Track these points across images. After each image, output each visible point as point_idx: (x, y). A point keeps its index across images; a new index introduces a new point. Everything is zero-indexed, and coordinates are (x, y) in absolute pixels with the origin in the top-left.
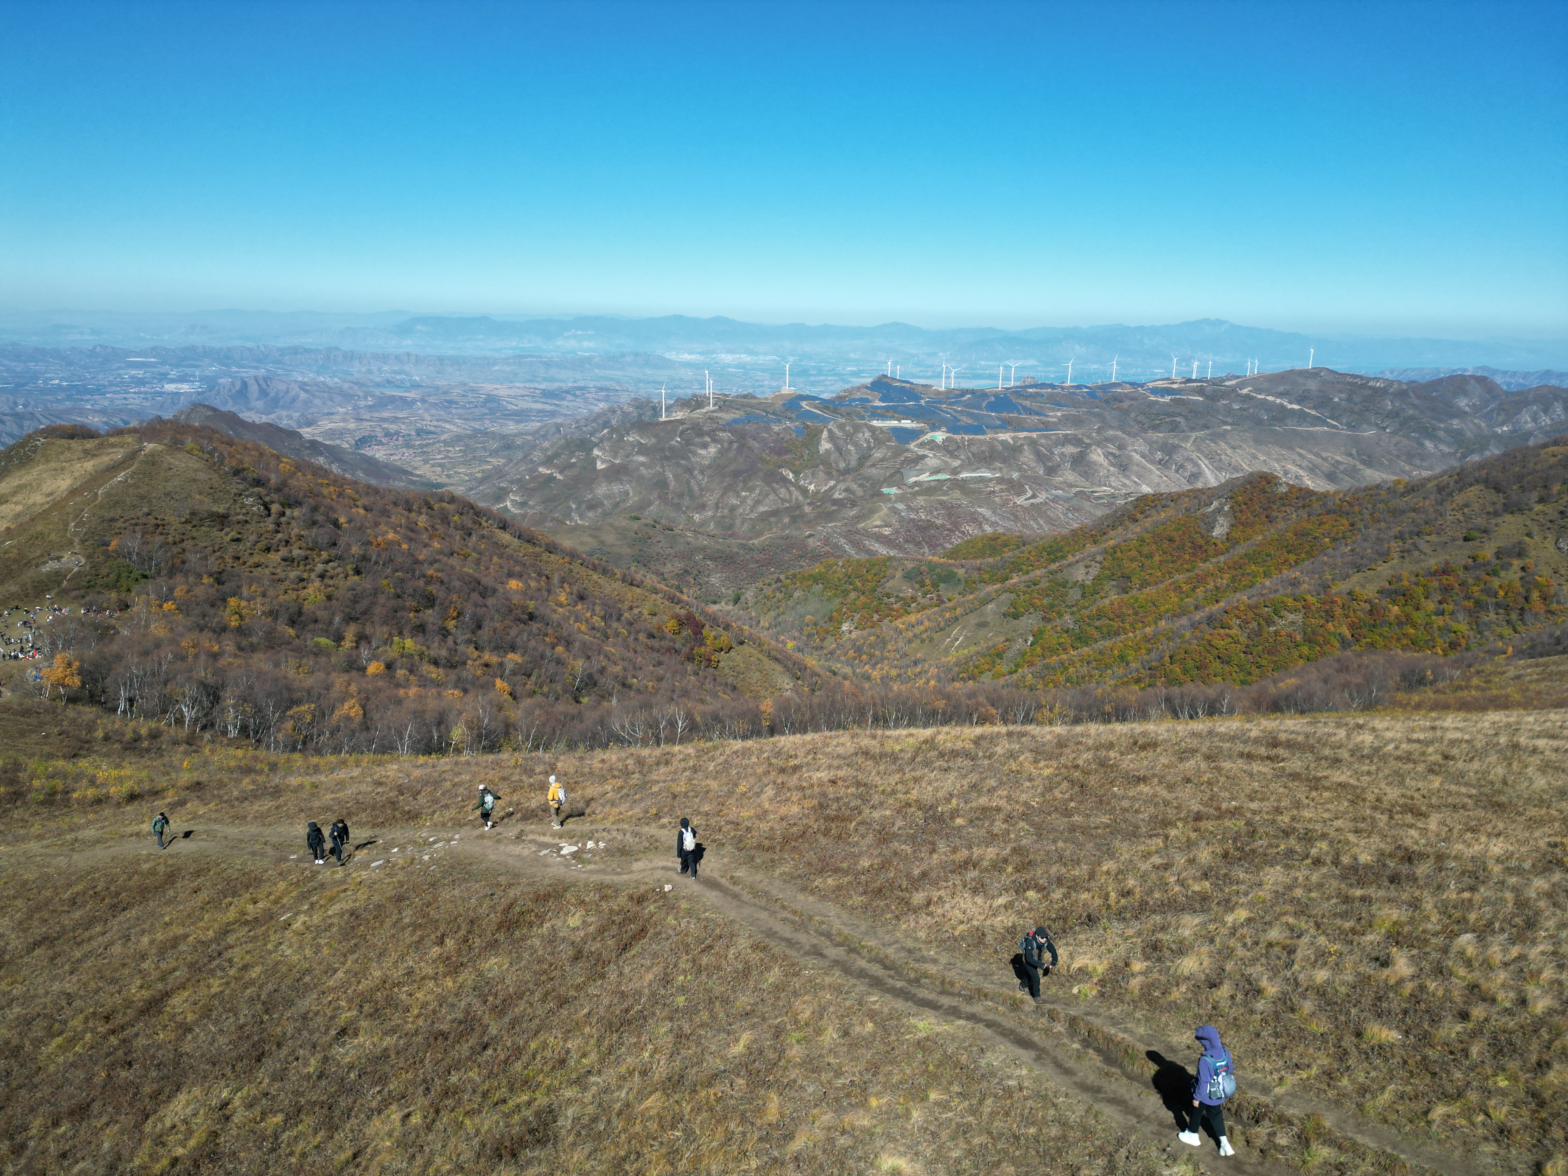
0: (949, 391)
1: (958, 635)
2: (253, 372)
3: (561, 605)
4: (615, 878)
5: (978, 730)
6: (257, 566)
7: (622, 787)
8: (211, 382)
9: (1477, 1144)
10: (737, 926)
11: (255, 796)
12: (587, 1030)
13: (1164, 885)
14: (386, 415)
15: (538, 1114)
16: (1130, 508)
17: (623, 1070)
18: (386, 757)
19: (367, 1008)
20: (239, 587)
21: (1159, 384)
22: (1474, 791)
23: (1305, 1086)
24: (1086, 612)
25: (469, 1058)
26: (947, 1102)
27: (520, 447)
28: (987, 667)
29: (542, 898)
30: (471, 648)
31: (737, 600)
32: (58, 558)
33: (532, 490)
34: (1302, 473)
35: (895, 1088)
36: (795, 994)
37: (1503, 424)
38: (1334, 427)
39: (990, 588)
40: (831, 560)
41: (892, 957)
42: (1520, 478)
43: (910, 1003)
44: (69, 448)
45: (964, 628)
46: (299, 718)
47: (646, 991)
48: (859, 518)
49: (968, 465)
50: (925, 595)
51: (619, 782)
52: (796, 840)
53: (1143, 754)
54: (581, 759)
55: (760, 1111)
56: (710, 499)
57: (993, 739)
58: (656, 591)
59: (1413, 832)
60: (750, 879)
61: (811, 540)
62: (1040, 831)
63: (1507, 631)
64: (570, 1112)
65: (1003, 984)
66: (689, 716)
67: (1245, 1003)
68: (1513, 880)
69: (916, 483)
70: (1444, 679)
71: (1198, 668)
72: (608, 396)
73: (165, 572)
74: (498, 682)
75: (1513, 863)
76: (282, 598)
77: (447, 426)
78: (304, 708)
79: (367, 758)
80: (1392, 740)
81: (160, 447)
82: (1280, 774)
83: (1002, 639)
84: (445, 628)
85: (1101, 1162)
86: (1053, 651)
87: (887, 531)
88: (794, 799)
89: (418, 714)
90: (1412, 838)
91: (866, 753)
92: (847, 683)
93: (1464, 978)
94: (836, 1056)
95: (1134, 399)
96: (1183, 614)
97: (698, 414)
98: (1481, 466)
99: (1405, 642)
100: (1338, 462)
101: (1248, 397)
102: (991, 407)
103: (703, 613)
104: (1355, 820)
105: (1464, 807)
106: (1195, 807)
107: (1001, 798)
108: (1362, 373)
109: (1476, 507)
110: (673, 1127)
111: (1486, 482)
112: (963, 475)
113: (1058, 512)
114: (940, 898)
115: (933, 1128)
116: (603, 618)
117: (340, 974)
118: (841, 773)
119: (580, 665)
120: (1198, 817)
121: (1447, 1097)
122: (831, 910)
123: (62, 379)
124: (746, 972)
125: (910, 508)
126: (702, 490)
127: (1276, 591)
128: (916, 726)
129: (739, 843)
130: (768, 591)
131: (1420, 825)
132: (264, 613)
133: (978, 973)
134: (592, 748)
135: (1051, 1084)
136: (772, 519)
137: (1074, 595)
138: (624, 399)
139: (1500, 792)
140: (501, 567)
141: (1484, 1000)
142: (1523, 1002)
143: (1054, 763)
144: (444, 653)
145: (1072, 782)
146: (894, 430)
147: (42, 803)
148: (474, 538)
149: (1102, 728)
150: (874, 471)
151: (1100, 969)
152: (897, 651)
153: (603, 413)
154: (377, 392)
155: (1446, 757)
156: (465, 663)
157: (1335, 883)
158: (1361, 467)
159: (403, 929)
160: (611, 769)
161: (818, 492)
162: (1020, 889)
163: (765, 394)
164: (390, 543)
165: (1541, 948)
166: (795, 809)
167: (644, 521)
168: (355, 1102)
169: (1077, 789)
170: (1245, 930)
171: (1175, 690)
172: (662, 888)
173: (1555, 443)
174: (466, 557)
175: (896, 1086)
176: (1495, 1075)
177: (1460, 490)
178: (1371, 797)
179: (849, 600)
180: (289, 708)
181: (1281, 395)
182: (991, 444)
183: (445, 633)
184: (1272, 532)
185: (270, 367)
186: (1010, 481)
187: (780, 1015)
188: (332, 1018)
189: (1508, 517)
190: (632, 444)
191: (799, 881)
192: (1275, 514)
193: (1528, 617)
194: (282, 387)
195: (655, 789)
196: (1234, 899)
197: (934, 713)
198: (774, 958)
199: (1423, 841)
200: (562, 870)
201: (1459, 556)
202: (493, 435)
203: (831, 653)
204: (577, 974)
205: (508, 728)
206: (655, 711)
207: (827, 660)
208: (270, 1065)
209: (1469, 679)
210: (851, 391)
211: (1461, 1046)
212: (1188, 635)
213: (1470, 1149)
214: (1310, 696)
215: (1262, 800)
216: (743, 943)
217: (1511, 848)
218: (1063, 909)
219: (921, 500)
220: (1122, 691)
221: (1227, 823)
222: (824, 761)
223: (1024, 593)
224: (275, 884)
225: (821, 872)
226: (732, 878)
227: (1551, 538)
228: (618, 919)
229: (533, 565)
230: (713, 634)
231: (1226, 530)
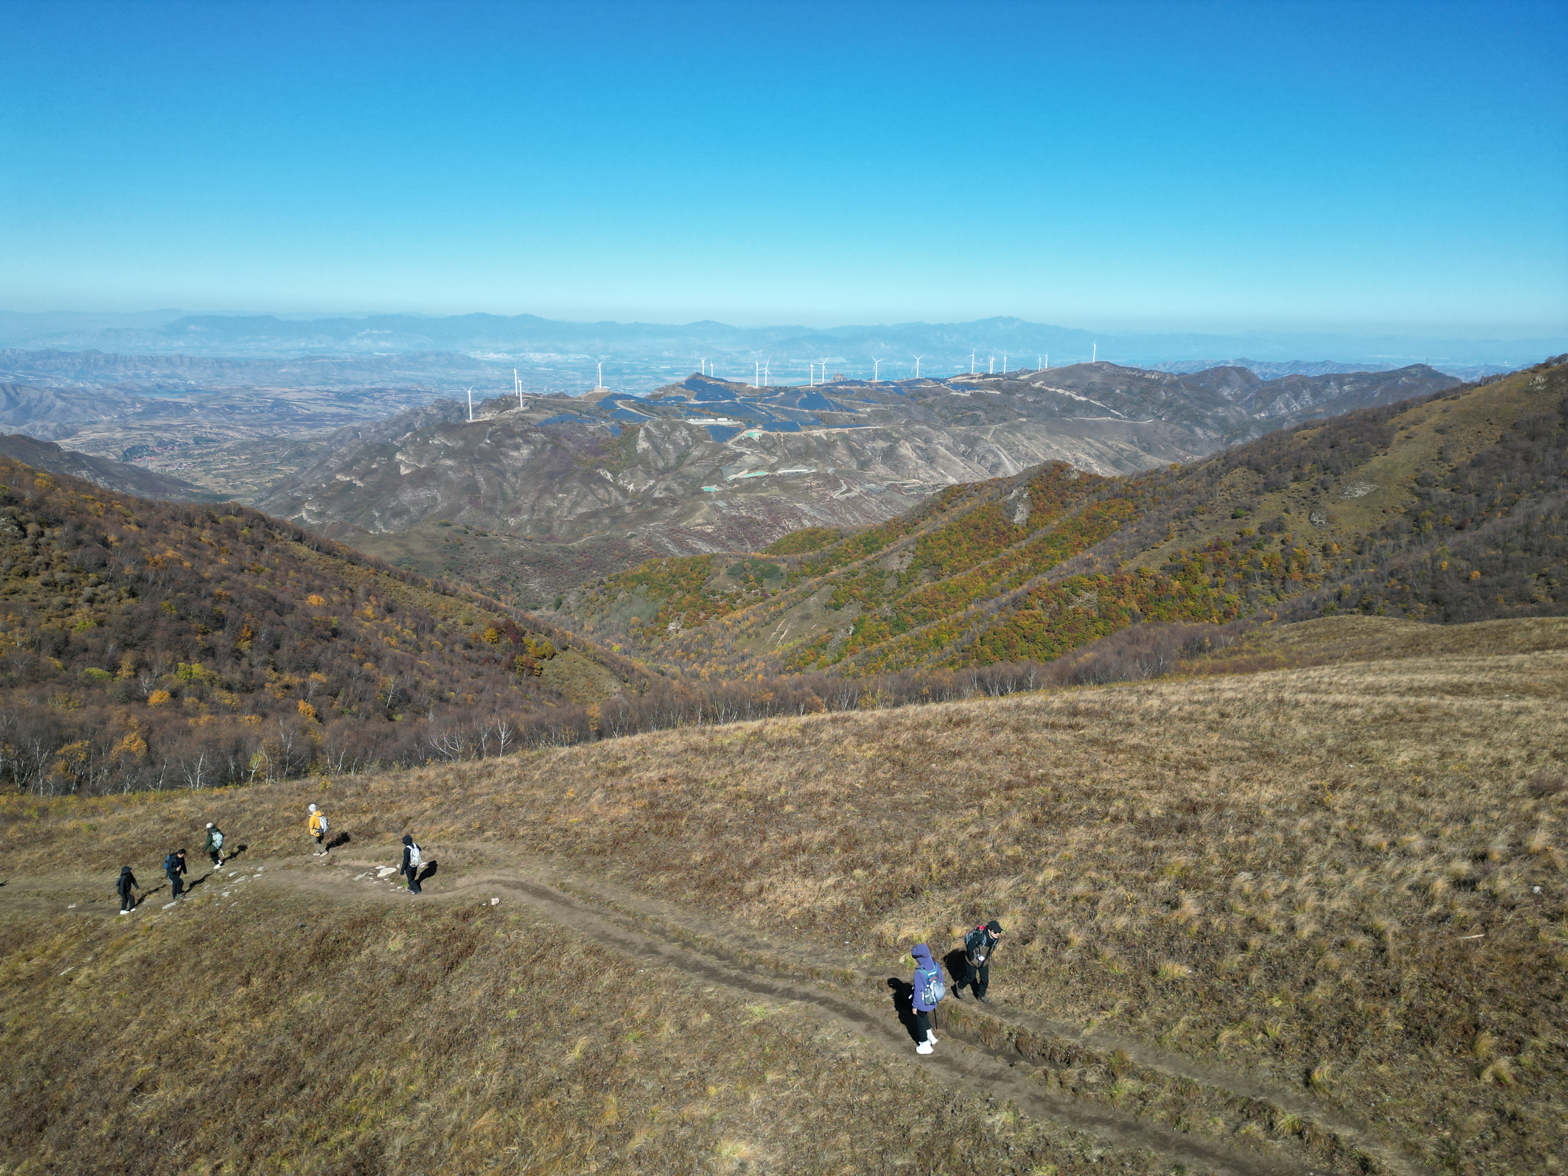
0: (763, 389)
1: (783, 628)
3: (368, 619)
4: (438, 896)
5: (804, 719)
6: (14, 592)
7: (442, 804)
9: (1257, 1061)
10: (568, 933)
11: (22, 845)
12: (414, 1055)
13: (980, 853)
14: (158, 422)
15: (363, 1148)
16: (938, 498)
17: (454, 1091)
18: (176, 792)
19: (165, 1059)
21: (960, 379)
22: (1247, 744)
23: (1109, 1025)
24: (903, 600)
25: (284, 1099)
26: (785, 1081)
27: (314, 454)
28: (812, 658)
29: (359, 925)
30: (269, 670)
31: (558, 605)
33: (330, 498)
34: (1091, 460)
35: (732, 1075)
36: (631, 993)
37: (1260, 411)
38: (1117, 417)
39: (812, 581)
40: (655, 560)
41: (727, 947)
42: (1277, 459)
43: (745, 990)
45: (788, 621)
46: (72, 756)
47: (476, 1009)
48: (681, 516)
49: (785, 461)
50: (749, 591)
51: (438, 799)
52: (627, 841)
53: (957, 730)
54: (397, 777)
55: (599, 1114)
56: (526, 502)
57: (818, 727)
58: (471, 600)
59: (1197, 785)
60: (581, 885)
61: (633, 540)
62: (865, 811)
63: (1272, 599)
64: (398, 1142)
65: (834, 962)
66: (512, 727)
67: (1055, 955)
68: (1282, 822)
69: (735, 481)
70: (1220, 645)
71: (1006, 648)
72: (409, 398)
74: (302, 705)
75: (1282, 807)
76: (44, 627)
77: (231, 433)
78: (76, 745)
79: (153, 795)
80: (1177, 703)
82: (1081, 741)
83: (825, 630)
84: (237, 650)
85: (930, 1119)
86: (873, 639)
87: (709, 529)
88: (625, 800)
89: (211, 745)
90: (1196, 791)
91: (696, 750)
92: (676, 682)
93: (1242, 913)
94: (674, 1049)
95: (937, 394)
96: (991, 596)
97: (507, 414)
98: (1244, 450)
99: (1186, 613)
100: (1122, 450)
101: (1040, 391)
102: (804, 404)
103: (523, 620)
104: (1147, 778)
105: (1239, 759)
106: (1007, 777)
107: (827, 782)
108: (1139, 366)
109: (1241, 487)
110: (509, 1142)
111: (1248, 464)
112: (781, 471)
113: (872, 504)
114: (772, 884)
115: (770, 1108)
116: (415, 630)
117: (133, 1027)
118: (671, 771)
119: (391, 681)
120: (1009, 786)
121: (1232, 1022)
122: (665, 906)
124: (580, 977)
125: (730, 506)
126: (515, 492)
127: (1073, 572)
128: (744, 720)
129: (568, 850)
130: (591, 594)
131: (1202, 778)
132: (24, 644)
133: (810, 954)
134: (409, 767)
135: (882, 1052)
136: (592, 521)
137: (891, 584)
138: (427, 400)
139: (1269, 743)
140: (299, 582)
141: (1260, 931)
142: (1292, 929)
143: (876, 745)
144: (238, 676)
145: (894, 762)
146: (711, 428)
148: (267, 553)
149: (919, 709)
150: (693, 470)
151: (924, 937)
152: (724, 647)
153: (405, 416)
154: (146, 398)
155: (1223, 715)
156: (262, 686)
157: (1131, 837)
158: (1141, 453)
159: (203, 972)
160: (429, 786)
161: (637, 492)
162: (848, 868)
163: (578, 392)
164: (171, 561)
165: (1306, 879)
166: (625, 811)
167: (455, 527)
168: (157, 1160)
169: (898, 768)
170: (1053, 888)
171: (987, 670)
172: (488, 902)
173: (1305, 427)
174: (258, 573)
175: (734, 1073)
176: (1271, 997)
177: (1227, 472)
178: (1159, 756)
179: (674, 599)
180: (60, 746)
181: (1069, 388)
182: (806, 440)
183: (238, 655)
184: (1067, 516)
185: (19, 373)
186: (826, 476)
187: (617, 1017)
188: (127, 1073)
189: (1268, 496)
190: (437, 447)
191: (631, 882)
192: (1068, 500)
193: (1289, 585)
194: (35, 395)
195: (478, 802)
196: (1044, 860)
197: (763, 706)
198: (608, 961)
199: (1205, 793)
200: (380, 893)
201: (1228, 532)
202: (283, 442)
203: (659, 654)
204: (401, 999)
205: (315, 752)
206: (475, 723)
207: (655, 661)
208: (53, 1133)
209: (1241, 644)
210: (666, 389)
211: (1241, 974)
212: (996, 617)
213: (1251, 1065)
214: (1106, 668)
215: (1065, 766)
216: (575, 949)
217: (1280, 793)
218: (889, 884)
219: (741, 498)
220: (938, 674)
221: (1036, 789)
222: (654, 760)
223: (844, 585)
224: (52, 937)
225: (654, 870)
226: (562, 885)
227: (1305, 513)
228: (442, 938)
229: (335, 578)
230: (534, 641)
231: (1025, 516)
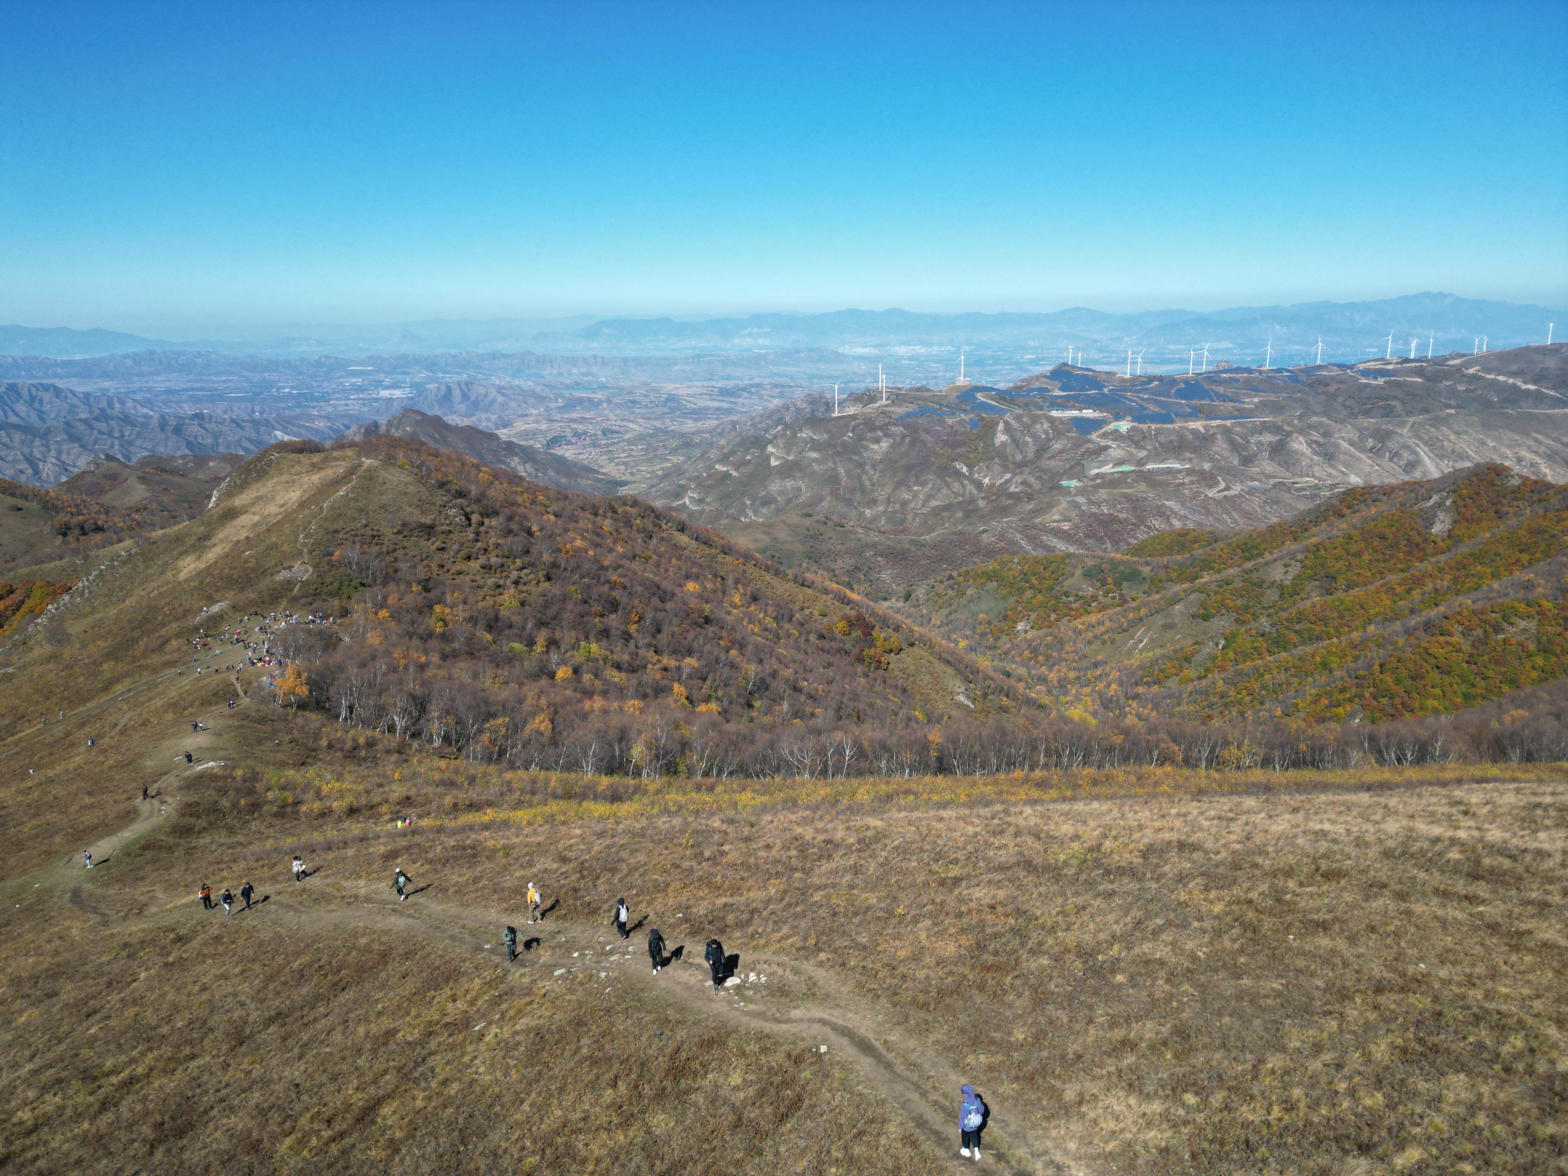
0: (1135, 379)
1: (1143, 636)
2: (456, 378)
3: (735, 607)
4: (775, 1026)
6: (460, 573)
8: (420, 388)
10: (888, 1108)
14: (574, 415)
16: (1336, 502)
18: (572, 776)
20: (443, 594)
21: (1371, 365)
24: (1285, 615)
27: (698, 445)
28: (1173, 671)
29: (707, 1044)
30: (651, 653)
31: (907, 597)
32: (290, 568)
33: (709, 487)
34: (1538, 460)
39: (1178, 588)
40: (1006, 557)
44: (299, 462)
45: (1149, 629)
46: (495, 731)
48: (1037, 512)
49: (1156, 455)
50: (1106, 594)
52: (951, 996)
56: (882, 494)
58: (826, 592)
60: (904, 1046)
61: (985, 535)
62: (1204, 997)
66: (857, 743)
69: (1098, 476)
71: (1413, 679)
72: (782, 393)
73: (379, 581)
74: (676, 686)
76: (481, 604)
77: (631, 425)
78: (500, 721)
79: (555, 776)
81: (376, 463)
83: (1191, 642)
84: (627, 633)
86: (1247, 656)
87: (1066, 526)
88: (952, 930)
89: (601, 735)
92: (1021, 685)
95: (1341, 382)
96: (1396, 617)
97: (870, 409)
101: (1475, 378)
102: (1180, 394)
103: (874, 614)
107: (1166, 945)
112: (1149, 467)
113: (1255, 504)
114: (1093, 1093)
116: (776, 619)
117: (526, 1107)
118: (1001, 894)
119: (752, 669)
120: (1380, 987)
123: (292, 388)
125: (1091, 502)
126: (873, 485)
127: (1506, 595)
129: (894, 996)
130: (940, 588)
132: (465, 619)
136: (945, 514)
137: (1271, 595)
138: (798, 395)
140: (679, 569)
143: (1226, 895)
144: (626, 657)
145: (1244, 926)
146: (1075, 420)
147: (276, 815)
148: (655, 541)
150: (1053, 463)
152: (1075, 652)
153: (777, 410)
154: (567, 394)
156: (645, 667)
159: (582, 1062)
161: (992, 486)
162: (1178, 1088)
163: (940, 386)
164: (578, 550)
166: (952, 948)
167: (815, 518)
169: (1248, 936)
172: (818, 1048)
174: (647, 559)
179: (1024, 598)
180: (486, 720)
181: (1514, 374)
182: (1180, 433)
183: (627, 637)
184: (1502, 529)
185: (472, 372)
186: (1202, 472)
190: (805, 441)
191: (952, 1054)
192: (1505, 509)
194: (482, 391)
200: (725, 1008)
202: (673, 434)
203: (1005, 653)
204: (737, 1147)
205: (684, 746)
207: (1001, 661)
210: (1029, 381)
212: (1401, 642)
216: (894, 1132)
219: (1103, 494)
221: (1412, 998)
223: (1216, 593)
224: (471, 980)
225: (974, 1043)
228: (776, 1080)
229: (710, 567)
230: (883, 635)
231: (1447, 526)
